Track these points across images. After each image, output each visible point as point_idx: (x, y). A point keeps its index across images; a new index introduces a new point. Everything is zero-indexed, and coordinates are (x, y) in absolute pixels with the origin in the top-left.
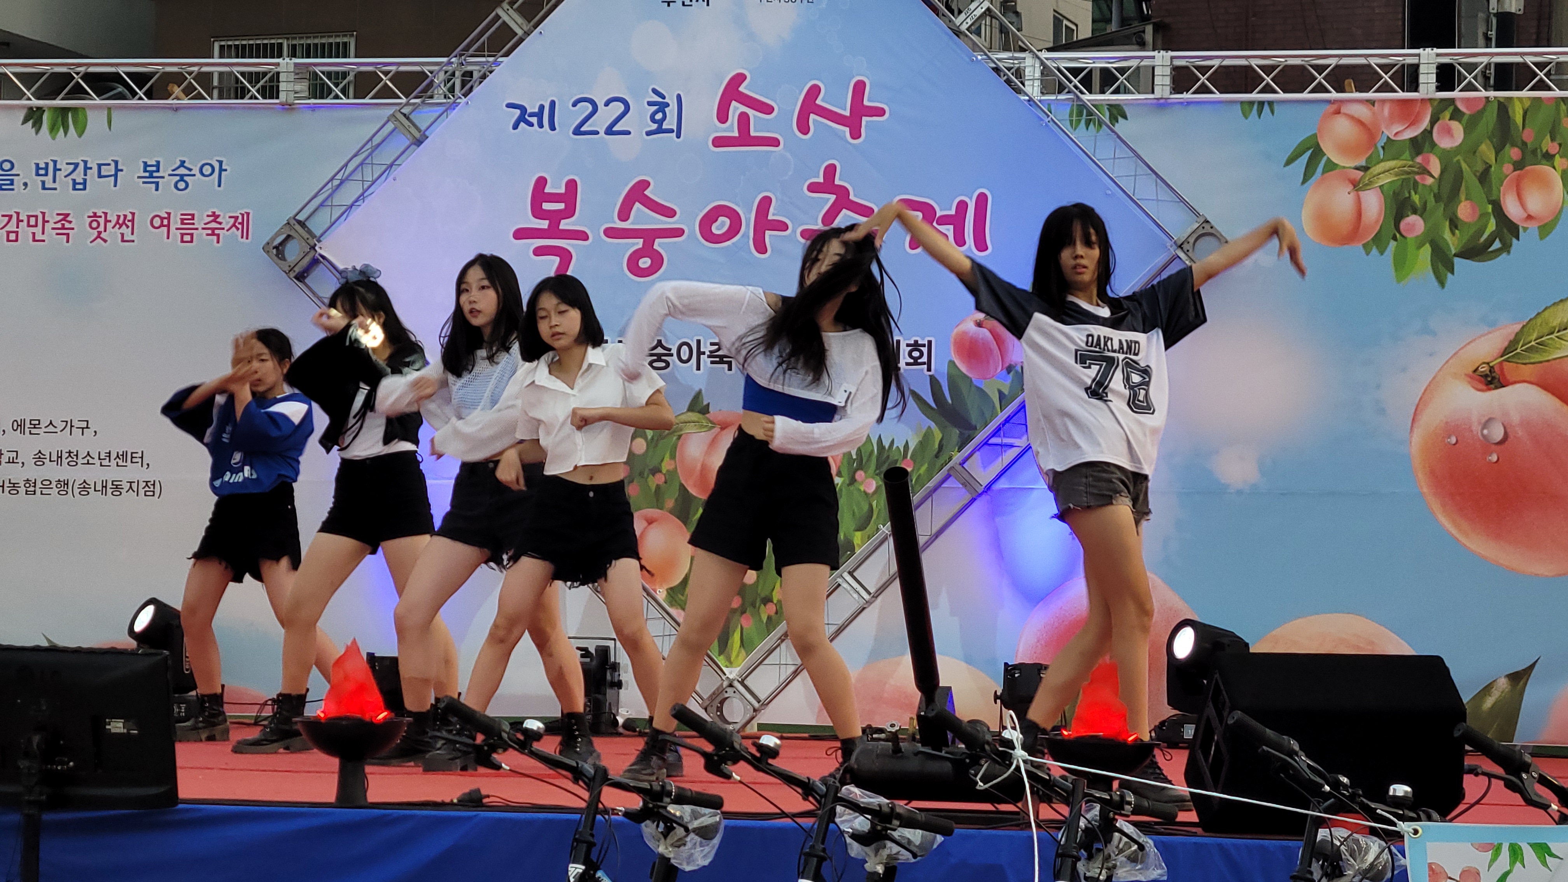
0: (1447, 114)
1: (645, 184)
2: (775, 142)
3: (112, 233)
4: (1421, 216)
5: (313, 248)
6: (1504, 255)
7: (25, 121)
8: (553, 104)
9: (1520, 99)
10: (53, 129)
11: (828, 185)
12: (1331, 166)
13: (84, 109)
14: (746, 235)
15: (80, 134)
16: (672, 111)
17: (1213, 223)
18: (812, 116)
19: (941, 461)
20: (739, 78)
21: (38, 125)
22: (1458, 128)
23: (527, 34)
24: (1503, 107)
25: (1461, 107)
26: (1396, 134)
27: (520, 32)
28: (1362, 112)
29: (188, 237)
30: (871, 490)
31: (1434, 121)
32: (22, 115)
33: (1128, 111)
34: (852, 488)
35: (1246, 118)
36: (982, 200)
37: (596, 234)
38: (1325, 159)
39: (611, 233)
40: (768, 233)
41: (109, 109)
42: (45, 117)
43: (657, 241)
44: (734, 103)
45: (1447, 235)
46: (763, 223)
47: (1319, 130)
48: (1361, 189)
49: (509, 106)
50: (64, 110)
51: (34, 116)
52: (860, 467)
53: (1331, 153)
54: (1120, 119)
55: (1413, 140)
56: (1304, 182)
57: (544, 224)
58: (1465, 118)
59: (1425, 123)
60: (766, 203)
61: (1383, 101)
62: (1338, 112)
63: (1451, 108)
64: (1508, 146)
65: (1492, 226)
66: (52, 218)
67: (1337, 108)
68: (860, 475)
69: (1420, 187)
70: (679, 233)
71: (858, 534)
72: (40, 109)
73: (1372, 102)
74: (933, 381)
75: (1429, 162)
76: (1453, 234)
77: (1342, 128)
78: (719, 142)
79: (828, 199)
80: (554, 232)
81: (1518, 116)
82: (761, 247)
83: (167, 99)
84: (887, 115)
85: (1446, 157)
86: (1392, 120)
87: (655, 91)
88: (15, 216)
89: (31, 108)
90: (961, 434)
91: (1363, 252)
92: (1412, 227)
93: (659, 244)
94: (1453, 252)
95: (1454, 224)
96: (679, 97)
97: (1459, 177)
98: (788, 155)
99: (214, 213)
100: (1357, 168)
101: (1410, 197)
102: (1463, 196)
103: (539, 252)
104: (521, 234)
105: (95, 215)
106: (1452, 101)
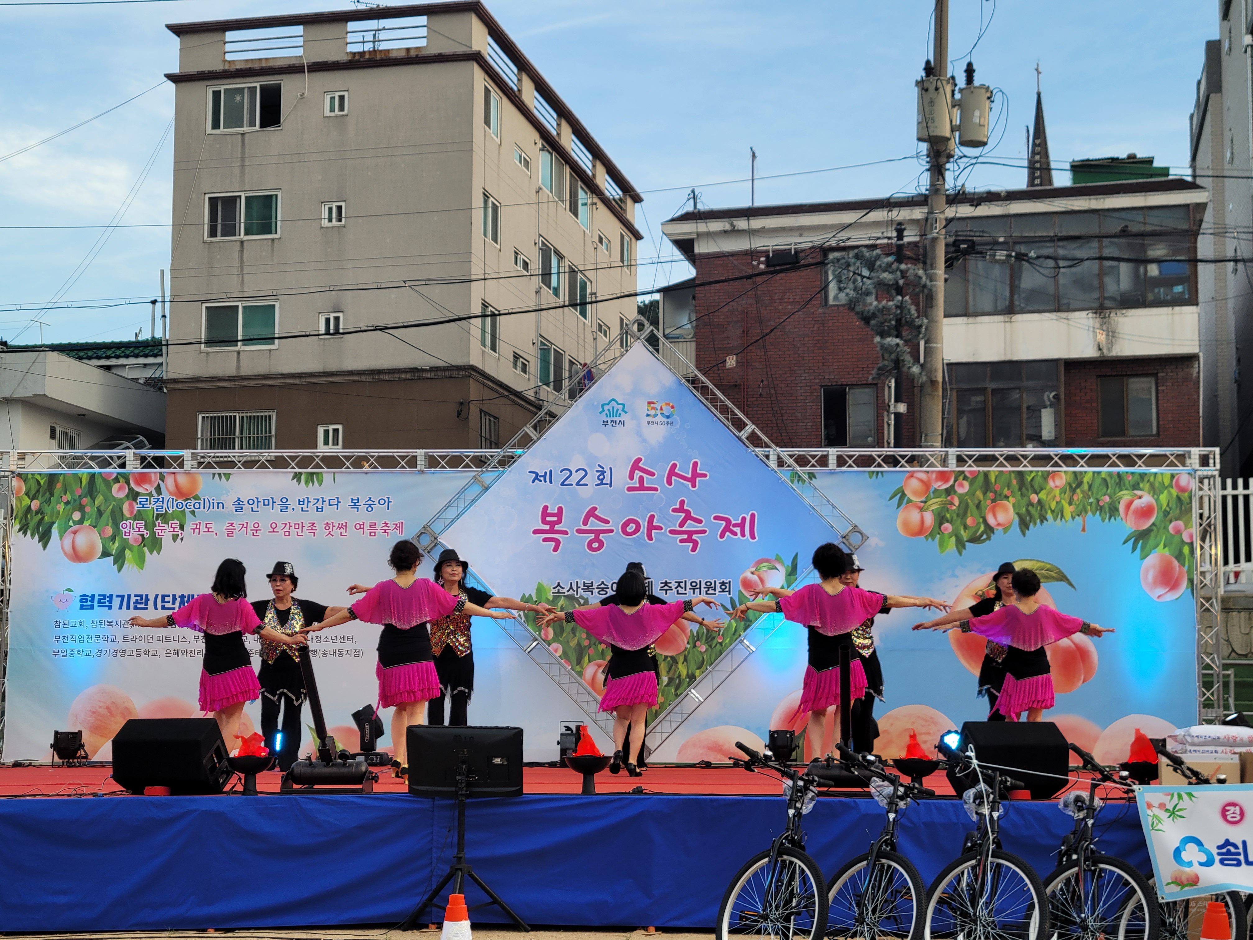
0: (961, 478)
1: (595, 509)
2: (656, 489)
3: (336, 532)
4: (951, 523)
5: (436, 538)
6: (988, 542)
7: (293, 479)
8: (551, 471)
9: (994, 471)
10: (307, 483)
11: (681, 509)
12: (909, 501)
13: (321, 473)
14: (643, 532)
15: (320, 486)
16: (607, 475)
17: (859, 527)
18: (673, 478)
19: (735, 637)
20: (639, 460)
21: (299, 481)
22: (966, 484)
23: (538, 439)
24: (986, 475)
25: (968, 474)
26: (939, 486)
27: (535, 438)
28: (923, 476)
29: (373, 534)
30: (703, 650)
31: (955, 481)
32: (291, 475)
33: (817, 476)
34: (694, 649)
35: (871, 478)
36: (753, 516)
37: (572, 532)
38: (906, 498)
39: (579, 531)
40: (653, 531)
41: (334, 473)
42: (303, 477)
43: (601, 535)
44: (637, 472)
45: (962, 532)
46: (651, 527)
47: (905, 485)
48: (924, 511)
49: (530, 472)
50: (312, 474)
51: (297, 477)
52: (698, 640)
53: (909, 495)
54: (813, 479)
55: (946, 490)
56: (898, 508)
57: (547, 527)
58: (969, 480)
59: (951, 482)
60: (652, 517)
61: (932, 472)
62: (912, 476)
63: (963, 475)
64: (988, 493)
65: (982, 528)
66: (306, 525)
67: (912, 475)
68: (698, 643)
69: (950, 511)
70: (612, 531)
71: (698, 671)
72: (300, 473)
73: (927, 472)
74: (732, 600)
75: (952, 498)
76: (965, 531)
77: (914, 484)
78: (630, 489)
79: (681, 516)
80: (552, 531)
81: (992, 478)
82: (650, 538)
83: (362, 468)
84: (708, 477)
85: (961, 497)
86: (937, 479)
87: (599, 465)
88: (288, 524)
89: (296, 473)
90: (745, 624)
91: (924, 539)
92: (946, 529)
93: (602, 537)
94: (965, 539)
95: (965, 527)
96: (611, 468)
97: (967, 506)
98: (662, 495)
99: (385, 523)
100: (921, 502)
101: (944, 516)
102: (969, 515)
103: (545, 540)
104: (536, 532)
105: (327, 523)
106: (963, 472)
